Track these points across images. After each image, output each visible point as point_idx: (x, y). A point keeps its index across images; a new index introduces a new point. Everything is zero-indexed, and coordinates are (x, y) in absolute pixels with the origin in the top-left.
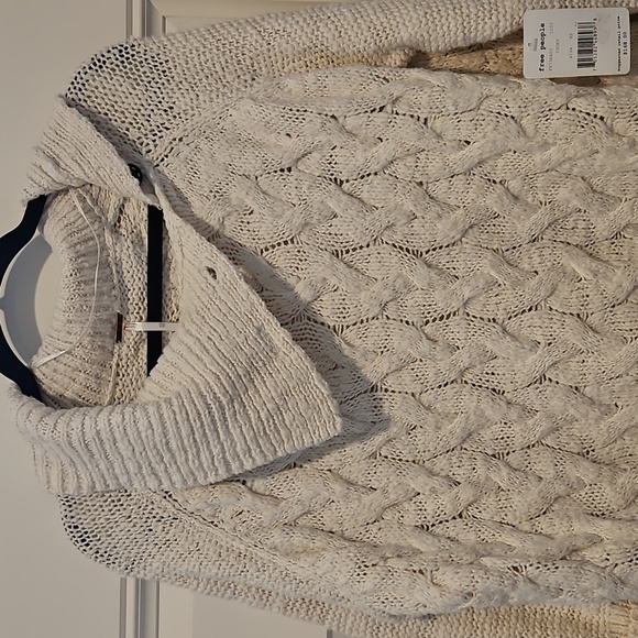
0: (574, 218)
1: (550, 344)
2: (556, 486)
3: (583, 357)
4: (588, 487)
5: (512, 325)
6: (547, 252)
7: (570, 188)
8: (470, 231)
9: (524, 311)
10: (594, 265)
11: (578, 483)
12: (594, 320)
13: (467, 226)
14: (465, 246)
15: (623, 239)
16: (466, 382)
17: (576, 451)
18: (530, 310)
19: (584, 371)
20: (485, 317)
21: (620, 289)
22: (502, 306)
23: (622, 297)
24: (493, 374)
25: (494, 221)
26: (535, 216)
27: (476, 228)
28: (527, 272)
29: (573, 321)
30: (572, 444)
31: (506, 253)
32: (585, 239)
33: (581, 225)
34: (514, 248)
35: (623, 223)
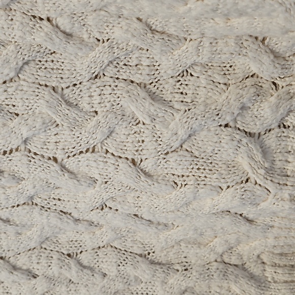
0: (137, 55)
1: (106, 182)
2: (117, 283)
3: (137, 194)
4: (143, 284)
5: (71, 164)
6: (108, 90)
7: (125, 28)
8: (26, 66)
9: (81, 152)
10: (152, 109)
11: (136, 280)
12: (147, 165)
13: (20, 63)
14: (22, 82)
15: (189, 77)
16: (36, 204)
17: (139, 252)
18: (87, 151)
19: (139, 205)
20: (46, 155)
21: (174, 138)
22: (60, 146)
23: (176, 145)
24: (59, 200)
25: (51, 57)
26: (93, 54)
27: (32, 64)
28: (86, 113)
29: (126, 166)
30: (135, 248)
31: (66, 91)
32: (148, 78)
33: (145, 62)
34: (75, 85)
35: (189, 63)
